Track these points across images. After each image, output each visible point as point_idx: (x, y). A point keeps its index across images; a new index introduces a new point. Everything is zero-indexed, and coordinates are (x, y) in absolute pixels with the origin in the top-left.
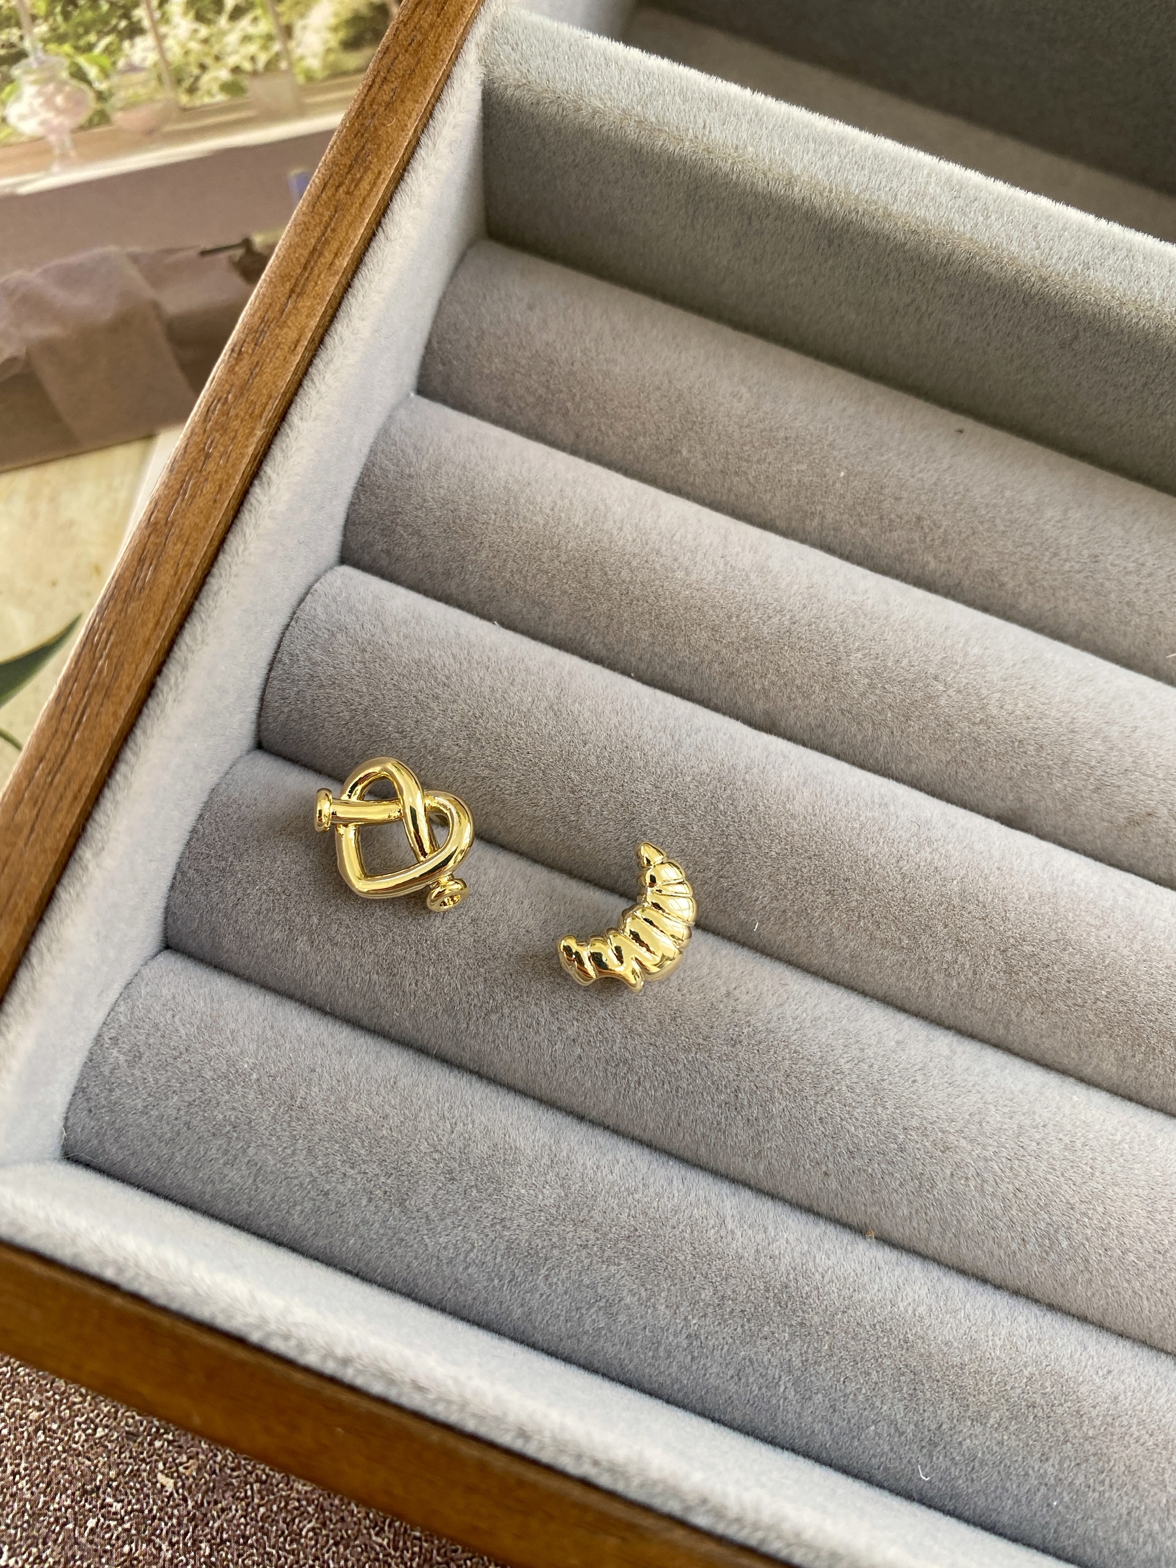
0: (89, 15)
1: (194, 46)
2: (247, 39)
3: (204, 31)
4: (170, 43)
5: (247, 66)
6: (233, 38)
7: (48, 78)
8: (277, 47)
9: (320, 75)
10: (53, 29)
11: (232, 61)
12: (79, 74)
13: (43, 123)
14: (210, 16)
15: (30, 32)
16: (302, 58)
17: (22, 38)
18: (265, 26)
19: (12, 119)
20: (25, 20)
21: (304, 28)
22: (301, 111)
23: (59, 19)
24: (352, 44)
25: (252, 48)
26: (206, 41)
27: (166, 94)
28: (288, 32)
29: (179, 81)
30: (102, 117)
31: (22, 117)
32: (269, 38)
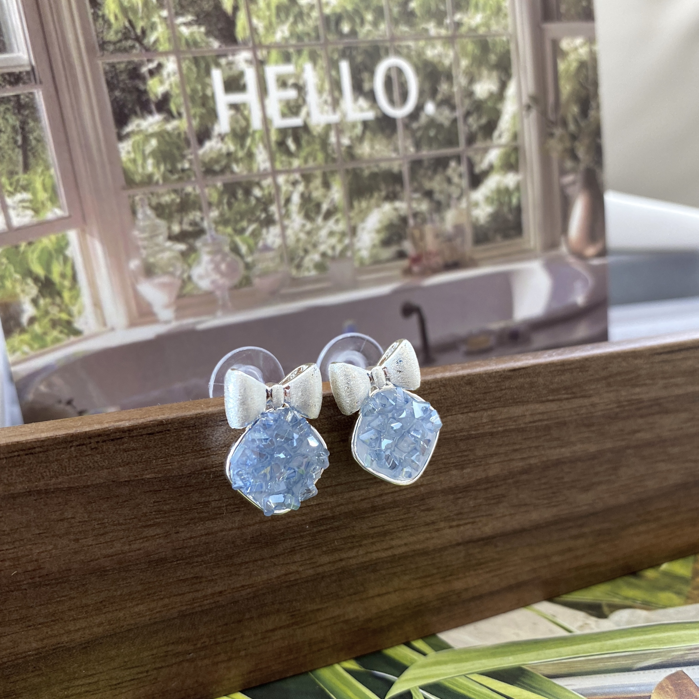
0: (244, 206)
1: (302, 236)
2: (331, 234)
3: (309, 226)
4: (289, 232)
5: (330, 252)
6: (324, 233)
7: (216, 251)
8: (347, 241)
9: (367, 261)
10: (222, 215)
11: (322, 248)
12: (235, 250)
13: (213, 282)
14: (313, 215)
15: (208, 216)
16: (359, 250)
17: (202, 219)
18: (342, 226)
19: (195, 278)
20: (204, 206)
21: (363, 229)
22: (355, 285)
23: (226, 207)
24: (386, 243)
25: (333, 241)
26: (309, 233)
27: (284, 268)
28: (353, 231)
29: (292, 259)
30: (247, 281)
31: (201, 277)
32: (343, 234)
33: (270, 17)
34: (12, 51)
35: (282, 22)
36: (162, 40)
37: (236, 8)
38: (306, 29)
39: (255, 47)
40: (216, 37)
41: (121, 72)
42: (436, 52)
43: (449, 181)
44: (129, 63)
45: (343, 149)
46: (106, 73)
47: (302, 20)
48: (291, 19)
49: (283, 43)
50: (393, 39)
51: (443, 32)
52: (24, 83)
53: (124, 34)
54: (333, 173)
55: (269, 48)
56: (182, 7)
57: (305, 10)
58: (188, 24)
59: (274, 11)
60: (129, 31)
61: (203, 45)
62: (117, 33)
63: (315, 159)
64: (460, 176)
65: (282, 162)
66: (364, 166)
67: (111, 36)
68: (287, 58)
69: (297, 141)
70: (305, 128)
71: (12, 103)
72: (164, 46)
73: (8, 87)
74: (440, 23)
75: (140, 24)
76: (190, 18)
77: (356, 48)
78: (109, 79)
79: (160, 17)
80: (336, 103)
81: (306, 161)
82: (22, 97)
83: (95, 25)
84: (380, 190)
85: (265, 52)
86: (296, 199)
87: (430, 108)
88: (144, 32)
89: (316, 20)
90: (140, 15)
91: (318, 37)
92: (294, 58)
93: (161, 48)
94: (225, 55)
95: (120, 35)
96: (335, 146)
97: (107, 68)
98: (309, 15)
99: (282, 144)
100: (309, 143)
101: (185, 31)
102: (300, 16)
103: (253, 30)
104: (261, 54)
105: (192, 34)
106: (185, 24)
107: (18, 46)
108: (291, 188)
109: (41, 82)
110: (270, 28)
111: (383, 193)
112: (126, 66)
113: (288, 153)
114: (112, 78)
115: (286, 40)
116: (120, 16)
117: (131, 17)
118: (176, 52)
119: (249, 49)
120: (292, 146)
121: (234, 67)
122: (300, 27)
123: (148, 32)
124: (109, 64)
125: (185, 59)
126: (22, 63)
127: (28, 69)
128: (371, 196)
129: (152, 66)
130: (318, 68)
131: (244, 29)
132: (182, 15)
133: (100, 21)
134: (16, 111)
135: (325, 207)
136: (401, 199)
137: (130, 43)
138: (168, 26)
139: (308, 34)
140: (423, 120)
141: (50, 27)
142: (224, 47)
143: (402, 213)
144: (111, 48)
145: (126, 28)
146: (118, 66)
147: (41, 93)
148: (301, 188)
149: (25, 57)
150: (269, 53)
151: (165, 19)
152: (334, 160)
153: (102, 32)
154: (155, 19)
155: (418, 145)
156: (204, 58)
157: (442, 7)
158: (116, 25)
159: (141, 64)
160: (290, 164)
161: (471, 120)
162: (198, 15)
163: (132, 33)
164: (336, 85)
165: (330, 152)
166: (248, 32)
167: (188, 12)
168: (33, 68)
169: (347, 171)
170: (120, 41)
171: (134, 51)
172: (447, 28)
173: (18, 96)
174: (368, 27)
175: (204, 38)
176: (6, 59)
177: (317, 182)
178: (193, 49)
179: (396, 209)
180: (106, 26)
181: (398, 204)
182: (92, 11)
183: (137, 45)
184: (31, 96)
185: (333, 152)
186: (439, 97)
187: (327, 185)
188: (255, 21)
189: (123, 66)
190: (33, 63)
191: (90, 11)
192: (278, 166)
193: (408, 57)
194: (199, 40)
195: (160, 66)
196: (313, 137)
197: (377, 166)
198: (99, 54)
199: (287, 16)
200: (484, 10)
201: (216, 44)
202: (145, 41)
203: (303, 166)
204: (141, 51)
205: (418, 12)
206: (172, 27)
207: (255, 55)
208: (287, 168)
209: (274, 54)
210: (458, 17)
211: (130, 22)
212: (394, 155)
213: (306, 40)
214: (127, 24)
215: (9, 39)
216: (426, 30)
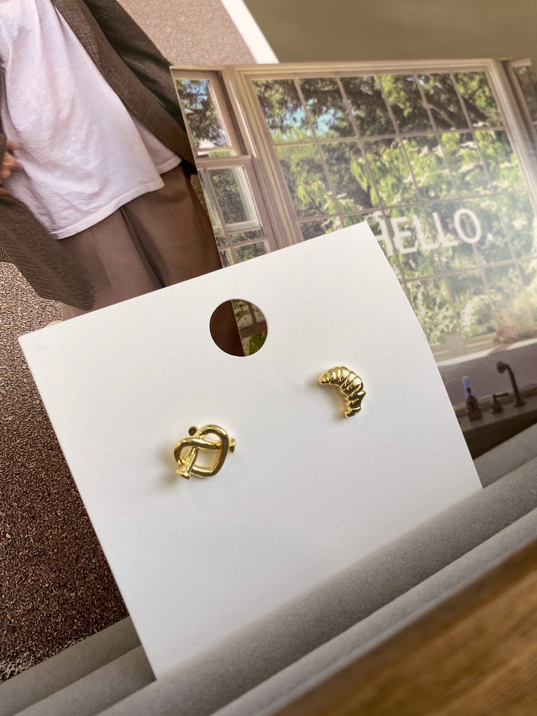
1: (427, 319)
2: (445, 317)
3: (430, 313)
5: (446, 330)
6: (440, 317)
9: (470, 335)
11: (441, 327)
14: (431, 306)
16: (464, 327)
18: (450, 313)
21: (464, 313)
22: (464, 351)
24: (480, 322)
25: (447, 322)
26: (431, 318)
28: (458, 315)
32: (452, 317)
33: (388, 190)
34: (250, 220)
35: (397, 193)
36: (330, 208)
37: (369, 188)
38: (410, 196)
39: (383, 209)
40: (360, 205)
41: (310, 227)
42: (486, 204)
43: (510, 280)
44: (314, 222)
45: (443, 264)
46: (302, 228)
47: (407, 191)
48: (401, 191)
49: (398, 205)
50: (460, 198)
51: (488, 192)
52: (258, 237)
53: (310, 206)
54: (440, 279)
55: (391, 208)
56: (339, 189)
57: (408, 186)
58: (344, 198)
59: (390, 187)
60: (312, 204)
61: (354, 209)
62: (305, 205)
63: (427, 272)
64: (517, 277)
65: (408, 274)
66: (457, 274)
67: (303, 208)
68: (402, 214)
69: (415, 261)
70: (419, 253)
71: (252, 249)
72: (332, 212)
73: (249, 239)
74: (485, 188)
75: (318, 200)
76: (344, 195)
77: (440, 205)
78: (304, 231)
79: (328, 195)
80: (434, 238)
81: (423, 273)
82: (257, 245)
83: (293, 202)
84: (470, 288)
85: (389, 211)
86: (420, 296)
87: (490, 237)
88: (320, 204)
89: (415, 190)
90: (317, 195)
91: (417, 200)
92: (406, 213)
93: (331, 213)
94: (367, 214)
95: (307, 207)
96: (438, 263)
97: (302, 225)
98: (410, 189)
99: (406, 263)
100: (422, 262)
101: (343, 202)
102: (406, 189)
103: (381, 199)
104: (387, 212)
105: (347, 203)
106: (341, 198)
107: (253, 217)
108: (416, 290)
109: (267, 236)
110: (389, 197)
111: (473, 290)
112: (313, 224)
113: (411, 269)
114: (305, 231)
115: (400, 203)
116: (306, 196)
117: (312, 196)
118: (339, 214)
119: (379, 210)
120: (413, 265)
121: (372, 220)
122: (406, 195)
123: (322, 204)
124: (303, 223)
125: (344, 218)
126: (256, 226)
127: (259, 229)
128: (465, 292)
129: (327, 223)
130: (420, 217)
131: (375, 198)
132: (340, 193)
133: (296, 200)
134: (254, 253)
135: (438, 300)
136: (484, 294)
137: (313, 211)
138: (333, 201)
139: (411, 199)
140: (487, 244)
141: (269, 204)
142: (365, 209)
143: (486, 302)
144: (303, 214)
145: (310, 202)
146: (308, 224)
147: (267, 242)
148: (422, 289)
149: (257, 222)
150: (391, 211)
151: (331, 196)
152: (439, 271)
153: (297, 206)
154: (326, 197)
155: (487, 260)
156: (355, 216)
157: (484, 179)
158: (305, 202)
159: (321, 223)
160: (413, 275)
161: (516, 243)
162: (349, 193)
163: (314, 205)
164: (433, 227)
165: (436, 266)
166: (378, 200)
167: (343, 192)
168: (262, 229)
169: (448, 278)
170: (308, 210)
171: (316, 215)
172: (490, 190)
173: (255, 244)
174: (444, 193)
175: (353, 205)
176: (247, 224)
177: (431, 286)
178: (348, 212)
179: (482, 300)
180: (299, 203)
181: (482, 297)
182: (291, 195)
183: (317, 212)
184: (262, 244)
185: (438, 266)
186: (494, 230)
187: (437, 287)
188: (381, 194)
189: (310, 224)
190: (262, 226)
191: (290, 195)
192: (407, 277)
193: (471, 208)
194: (351, 206)
195: (331, 223)
196: (424, 258)
197: (465, 273)
198: (297, 218)
199: (398, 190)
200: (508, 178)
201: (361, 208)
202: (322, 209)
203: (421, 276)
204: (319, 214)
205: (471, 182)
206: (335, 200)
207: (384, 213)
208: (412, 277)
209: (395, 212)
210: (494, 183)
211: (312, 199)
212: (474, 266)
213: (411, 203)
214: (310, 201)
215: (248, 213)
216: (478, 192)
